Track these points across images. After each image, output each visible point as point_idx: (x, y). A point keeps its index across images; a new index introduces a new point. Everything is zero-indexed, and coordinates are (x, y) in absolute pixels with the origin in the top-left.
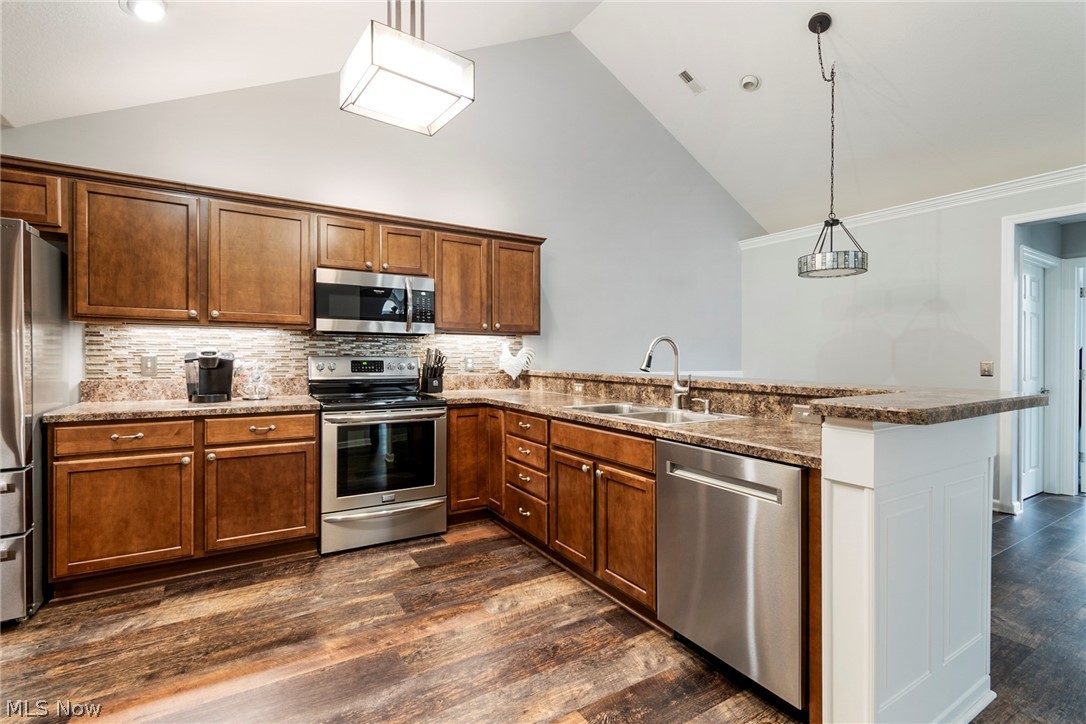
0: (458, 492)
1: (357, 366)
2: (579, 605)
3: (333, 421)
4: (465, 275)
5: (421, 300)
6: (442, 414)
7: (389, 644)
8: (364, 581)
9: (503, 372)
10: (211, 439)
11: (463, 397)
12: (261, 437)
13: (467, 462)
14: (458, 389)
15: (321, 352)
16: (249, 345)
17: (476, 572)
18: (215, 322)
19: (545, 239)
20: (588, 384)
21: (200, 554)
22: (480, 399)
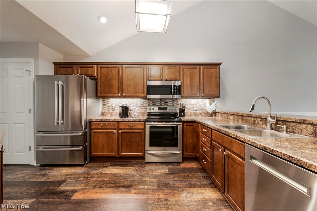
0: (186, 150)
1: (160, 109)
2: (216, 204)
3: (148, 124)
4: (191, 79)
5: (176, 88)
6: (181, 124)
7: (147, 197)
8: (152, 173)
9: (207, 111)
10: (120, 127)
11: (188, 119)
12: (131, 128)
13: (190, 141)
14: (191, 116)
15: (151, 104)
16: (134, 103)
17: (184, 179)
18: (125, 97)
19: (222, 63)
20: (235, 116)
21: (118, 156)
22: (194, 120)
